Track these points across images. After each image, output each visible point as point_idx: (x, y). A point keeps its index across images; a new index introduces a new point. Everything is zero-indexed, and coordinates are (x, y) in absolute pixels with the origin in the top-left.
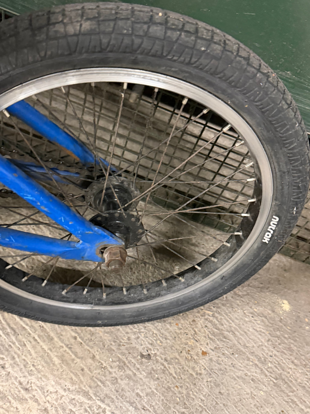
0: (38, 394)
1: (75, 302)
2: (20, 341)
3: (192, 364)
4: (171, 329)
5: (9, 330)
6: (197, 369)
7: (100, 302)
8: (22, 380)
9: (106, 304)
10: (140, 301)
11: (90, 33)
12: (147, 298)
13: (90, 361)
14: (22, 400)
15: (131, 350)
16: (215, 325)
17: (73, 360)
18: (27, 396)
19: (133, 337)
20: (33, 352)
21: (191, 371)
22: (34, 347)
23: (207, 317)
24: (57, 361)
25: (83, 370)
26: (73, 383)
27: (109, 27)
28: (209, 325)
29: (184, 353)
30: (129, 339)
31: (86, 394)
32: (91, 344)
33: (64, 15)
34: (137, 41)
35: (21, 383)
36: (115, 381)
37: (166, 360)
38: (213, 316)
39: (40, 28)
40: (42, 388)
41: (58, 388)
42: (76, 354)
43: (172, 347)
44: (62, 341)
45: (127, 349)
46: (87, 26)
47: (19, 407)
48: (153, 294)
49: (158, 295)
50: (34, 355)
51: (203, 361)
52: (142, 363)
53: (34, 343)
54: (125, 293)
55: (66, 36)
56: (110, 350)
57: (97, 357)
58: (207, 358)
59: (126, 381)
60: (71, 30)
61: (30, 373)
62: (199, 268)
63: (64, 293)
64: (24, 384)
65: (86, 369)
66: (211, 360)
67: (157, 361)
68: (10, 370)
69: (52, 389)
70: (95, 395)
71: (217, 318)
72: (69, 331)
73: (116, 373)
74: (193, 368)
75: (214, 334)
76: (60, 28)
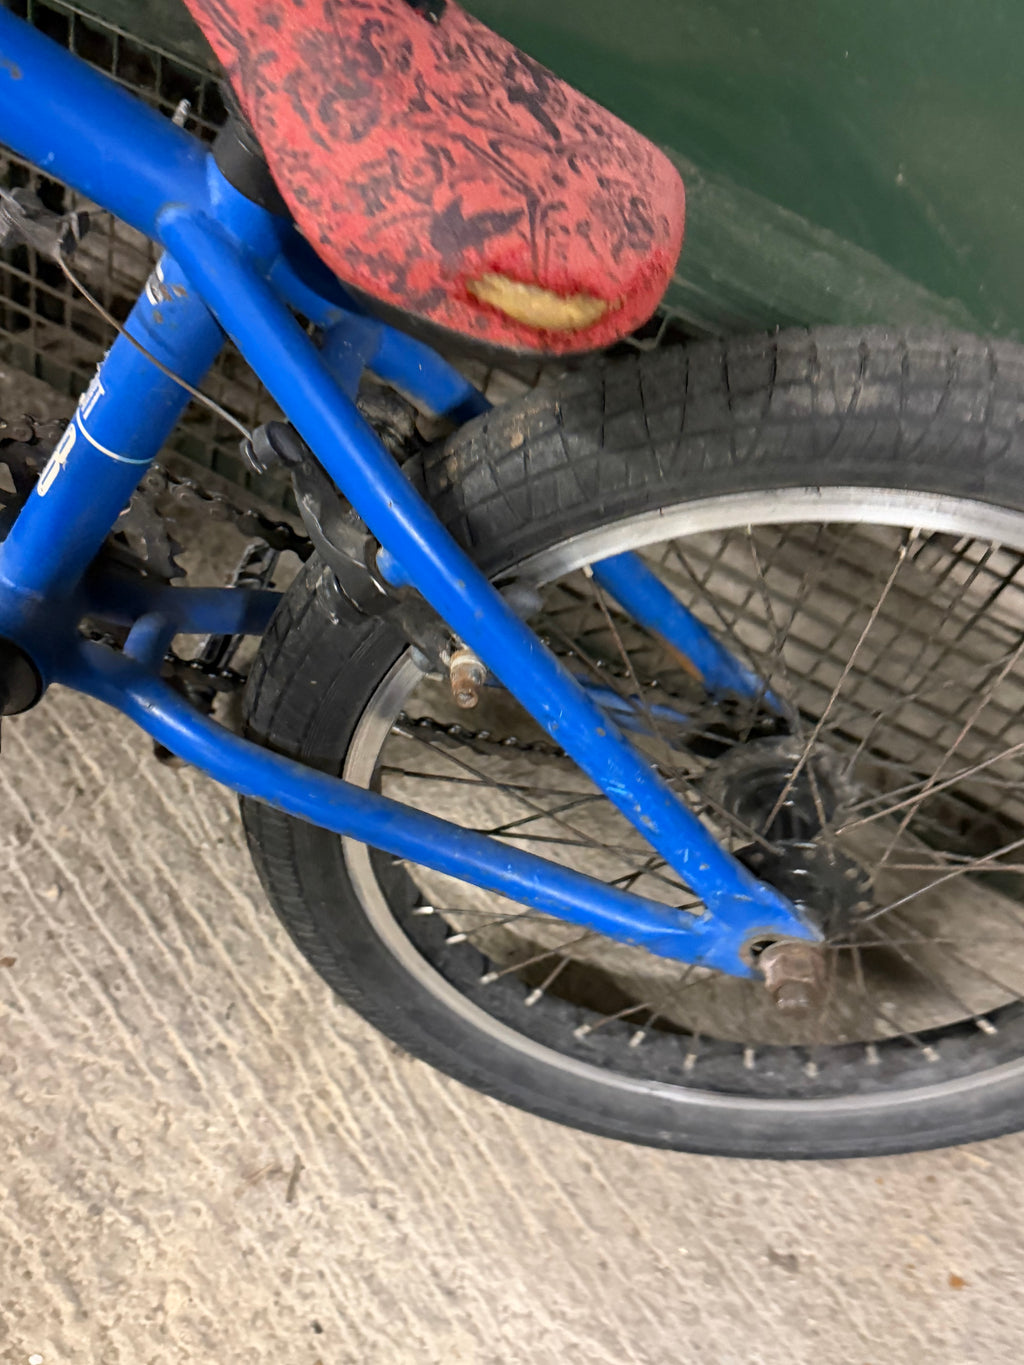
0: (479, 1310)
1: (608, 1064)
2: (438, 1149)
3: (916, 1307)
4: (861, 1191)
5: (411, 1113)
6: (933, 1325)
7: (674, 1077)
8: (440, 1263)
9: (691, 1085)
10: (794, 1095)
11: (882, 413)
12: (817, 1092)
13: (624, 1243)
14: (437, 1322)
15: (742, 1233)
16: (993, 1201)
17: (579, 1232)
18: (451, 1312)
19: (749, 1195)
20: (471, 1187)
21: (914, 1331)
22: (475, 1174)
23: (971, 1173)
24: (534, 1226)
25: (603, 1265)
26: (576, 1300)
27: (925, 404)
28: (976, 1198)
29: (896, 1273)
30: (737, 1199)
31: (609, 1338)
32: (630, 1193)
33: (813, 361)
34: (994, 443)
35: (435, 1273)
36: (691, 1316)
37: (841, 1282)
38: (991, 1173)
39: (748, 393)
40: (491, 1298)
41: (535, 1306)
42: (586, 1214)
43: (860, 1245)
44: (552, 1172)
45: (731, 1228)
46: (870, 395)
47: (428, 1337)
48: (836, 1083)
49: (851, 1089)
50: (475, 1198)
51: (952, 1306)
52: (770, 1278)
53: (475, 1161)
54: (749, 1062)
55: (814, 416)
56: (682, 1222)
57: (646, 1236)
58: (964, 1296)
59: (723, 1322)
60: (828, 403)
61: (463, 1249)
62: (990, 1029)
63: (580, 1033)
64: (446, 1275)
65: (613, 1265)
66: (974, 1305)
67: (816, 1282)
68: (408, 1228)
69: (517, 1306)
70: (635, 1344)
71: (1000, 1181)
72: (570, 1143)
73: (699, 1293)
74: (921, 1321)
75: (988, 1228)
76: (801, 397)
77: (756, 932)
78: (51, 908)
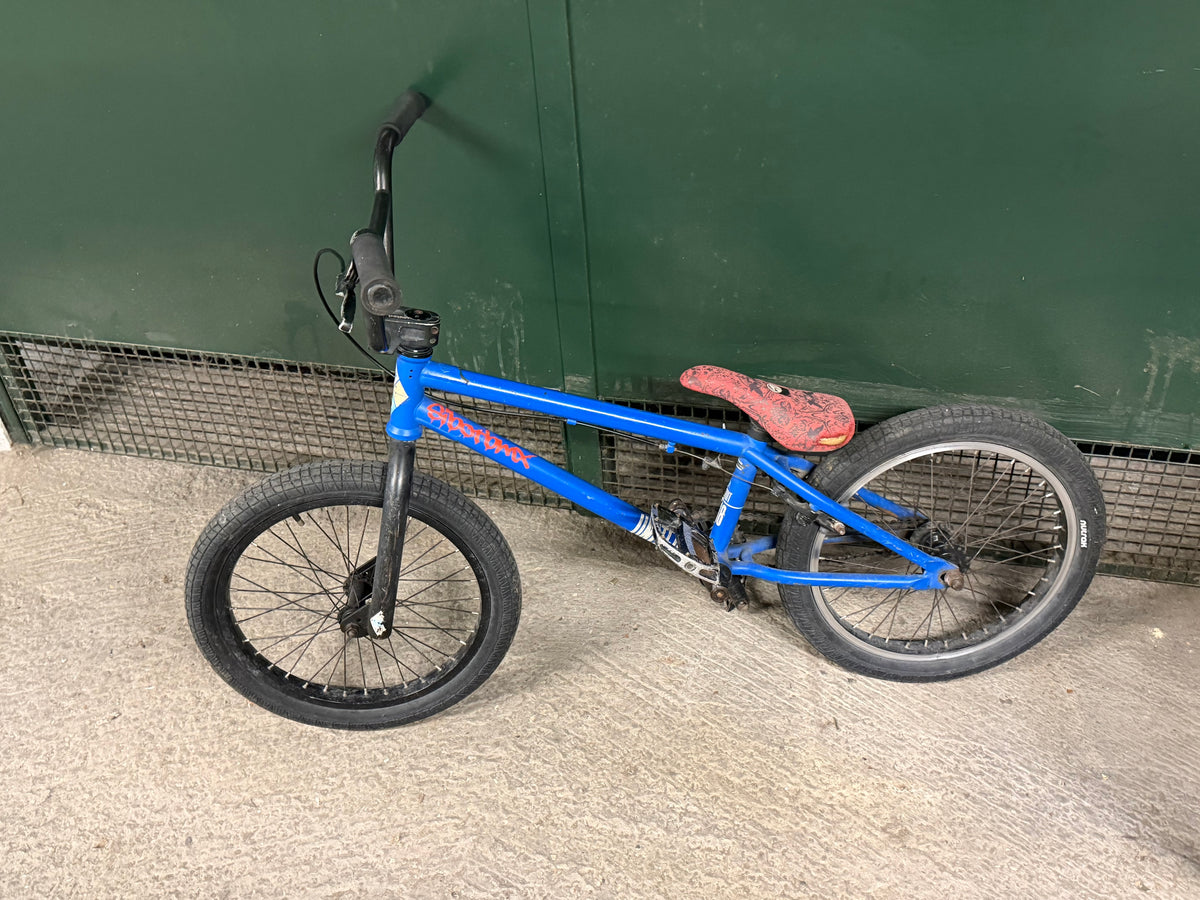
0: (913, 742)
1: (920, 653)
2: (877, 704)
3: (1058, 702)
4: (1025, 675)
5: (863, 696)
6: (1066, 705)
7: (943, 650)
8: (894, 733)
9: (950, 651)
10: (983, 641)
11: (910, 433)
12: (990, 637)
13: (950, 712)
14: (901, 748)
15: (989, 698)
16: (1075, 665)
17: (934, 713)
18: (904, 744)
19: (987, 687)
20: (892, 710)
21: (1059, 708)
22: (892, 706)
23: (1063, 659)
24: (919, 715)
25: (947, 719)
26: (942, 731)
27: (920, 428)
28: (1068, 666)
29: (1047, 694)
30: (983, 689)
31: (958, 738)
32: (945, 697)
33: (891, 428)
34: (938, 430)
35: (894, 736)
36: (982, 724)
37: (1029, 702)
38: (1071, 657)
39: (879, 439)
40: (915, 738)
41: (929, 736)
42: (935, 708)
43: (1031, 690)
44: (917, 699)
45: (984, 698)
46: (906, 430)
47: (900, 752)
48: (994, 632)
49: (1000, 631)
50: (896, 713)
51: (1070, 698)
52: (1004, 707)
53: (891, 703)
54: (966, 638)
55: (896, 439)
56: (967, 701)
57: (957, 707)
58: (1074, 694)
59: (994, 723)
60: (898, 435)
61: (899, 727)
62: (1033, 594)
63: (907, 647)
64: (897, 735)
65: (950, 719)
66: (1079, 696)
67: (1020, 704)
68: (879, 726)
69: (923, 737)
70: (967, 737)
71: (1076, 659)
72: (920, 689)
73: (980, 718)
74: (1061, 705)
75: (1075, 673)
76: (892, 436)
77: (940, 573)
78: (720, 675)
